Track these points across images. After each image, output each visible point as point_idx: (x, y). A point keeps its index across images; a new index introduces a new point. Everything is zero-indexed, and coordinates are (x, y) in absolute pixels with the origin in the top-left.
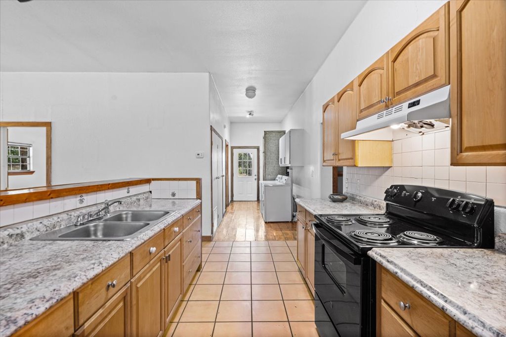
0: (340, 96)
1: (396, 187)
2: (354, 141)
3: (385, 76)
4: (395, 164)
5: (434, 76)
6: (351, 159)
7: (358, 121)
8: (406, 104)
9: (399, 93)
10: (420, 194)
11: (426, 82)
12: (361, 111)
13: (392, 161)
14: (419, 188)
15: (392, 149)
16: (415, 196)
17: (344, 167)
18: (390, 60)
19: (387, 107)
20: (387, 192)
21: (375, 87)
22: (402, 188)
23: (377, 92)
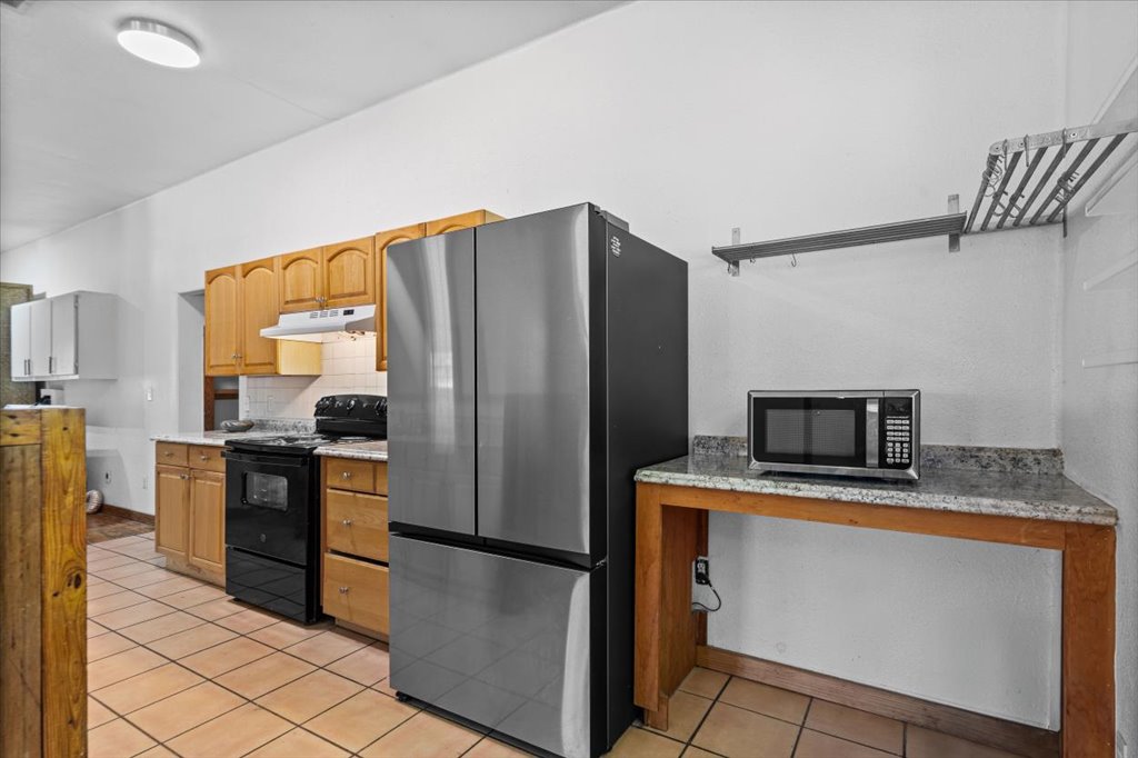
0: (248, 270)
1: (328, 398)
2: (275, 341)
3: (318, 271)
4: (324, 372)
5: (365, 293)
6: (271, 364)
7: (281, 313)
8: (341, 311)
9: (334, 297)
10: (353, 402)
11: (357, 296)
12: (287, 302)
13: (321, 368)
14: (352, 397)
15: (321, 353)
16: (349, 405)
17: (241, 378)
18: (326, 259)
19: (322, 307)
20: (317, 406)
21: (307, 279)
22: (333, 399)
23: (309, 284)
